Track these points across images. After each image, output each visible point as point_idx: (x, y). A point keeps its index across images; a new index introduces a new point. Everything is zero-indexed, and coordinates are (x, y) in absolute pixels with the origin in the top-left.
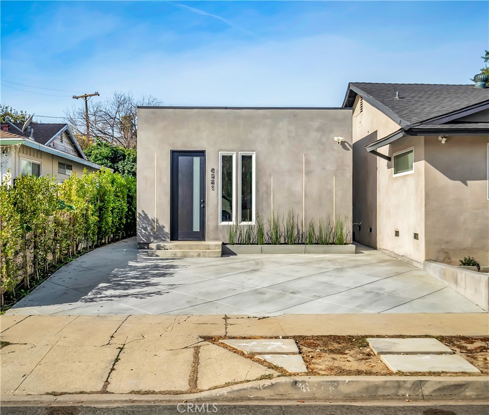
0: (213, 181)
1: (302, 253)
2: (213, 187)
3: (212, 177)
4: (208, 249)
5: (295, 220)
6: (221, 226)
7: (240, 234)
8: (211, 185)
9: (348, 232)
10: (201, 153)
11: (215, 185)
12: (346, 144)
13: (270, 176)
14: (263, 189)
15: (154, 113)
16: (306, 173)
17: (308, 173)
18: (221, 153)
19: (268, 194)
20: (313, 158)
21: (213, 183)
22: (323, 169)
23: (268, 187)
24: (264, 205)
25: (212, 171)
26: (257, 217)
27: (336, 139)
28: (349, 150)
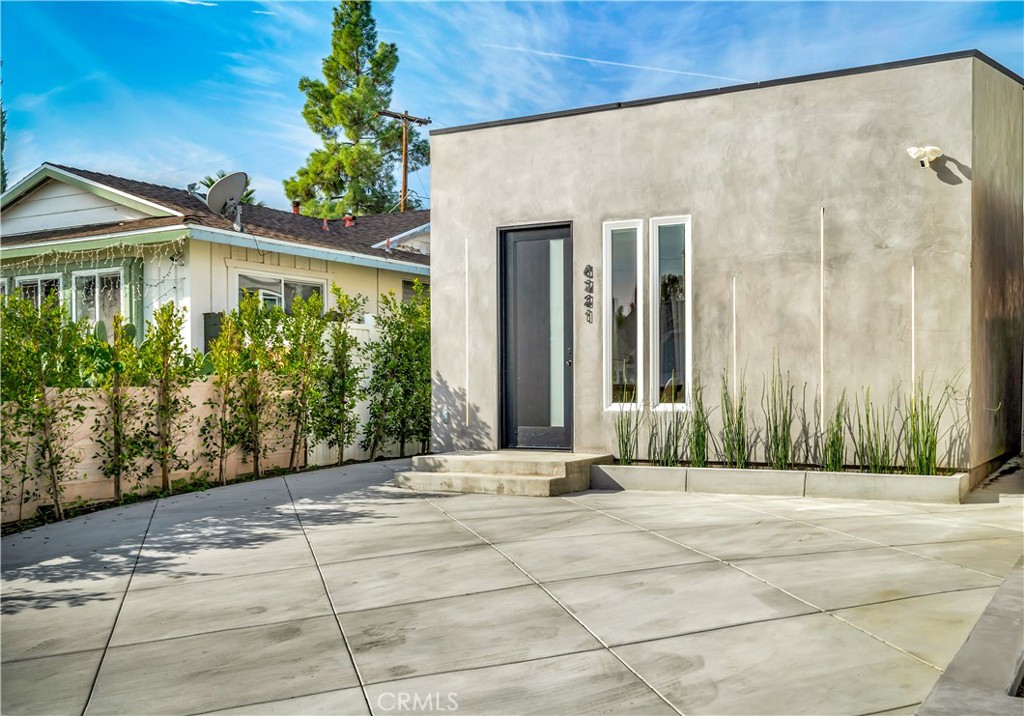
0: (589, 298)
1: (795, 493)
2: (588, 315)
3: (586, 289)
4: (536, 474)
5: (798, 400)
6: (608, 413)
7: (653, 436)
8: (586, 309)
9: (955, 433)
10: (563, 229)
11: (594, 309)
12: (949, 165)
13: (729, 276)
14: (710, 314)
15: (462, 142)
16: (829, 264)
17: (836, 262)
18: (609, 226)
19: (723, 326)
20: (850, 216)
21: (589, 304)
22: (880, 247)
23: (724, 307)
24: (713, 359)
25: (586, 273)
26: (697, 390)
27: (913, 152)
28: (960, 182)
